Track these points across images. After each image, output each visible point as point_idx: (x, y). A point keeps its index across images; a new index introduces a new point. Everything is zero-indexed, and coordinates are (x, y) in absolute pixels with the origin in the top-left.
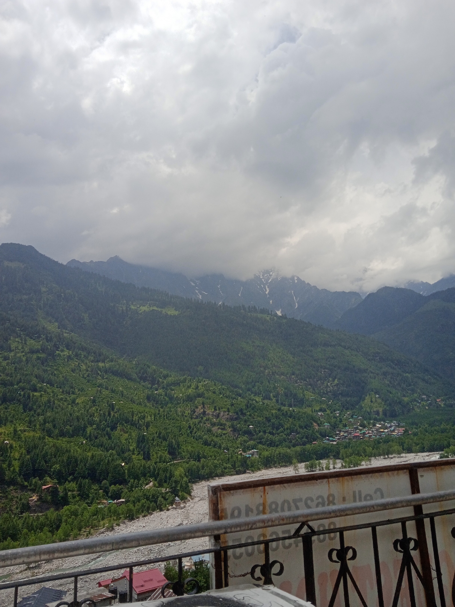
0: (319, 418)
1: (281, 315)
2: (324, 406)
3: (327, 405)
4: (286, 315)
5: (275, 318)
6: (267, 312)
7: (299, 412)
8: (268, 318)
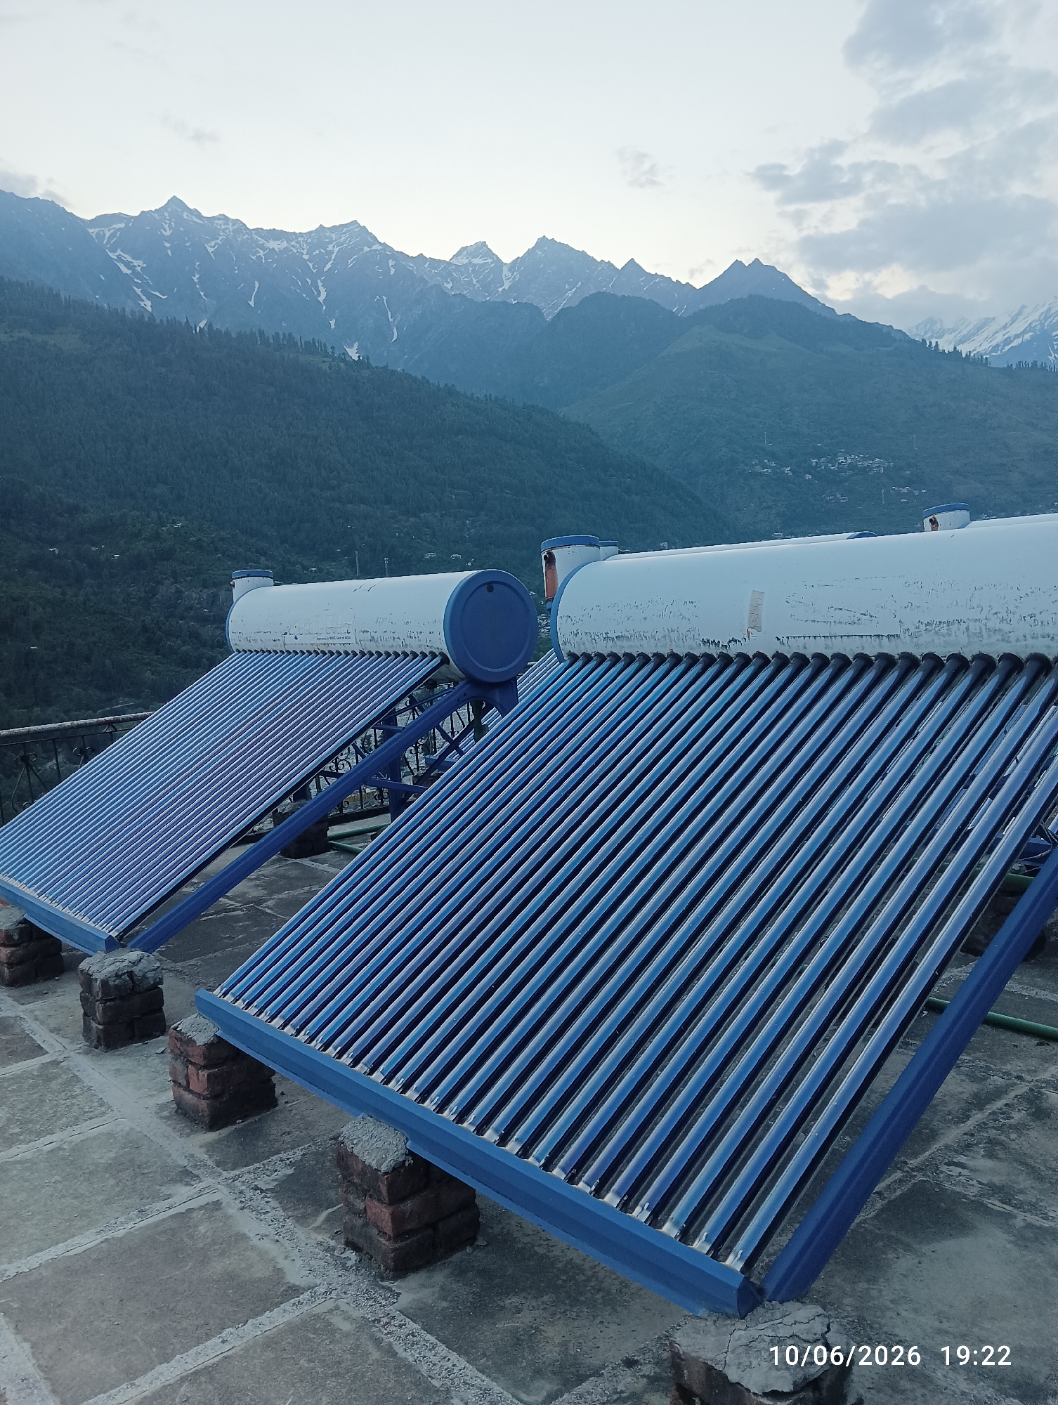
1: (356, 359)
4: (368, 356)
5: (343, 364)
6: (321, 350)
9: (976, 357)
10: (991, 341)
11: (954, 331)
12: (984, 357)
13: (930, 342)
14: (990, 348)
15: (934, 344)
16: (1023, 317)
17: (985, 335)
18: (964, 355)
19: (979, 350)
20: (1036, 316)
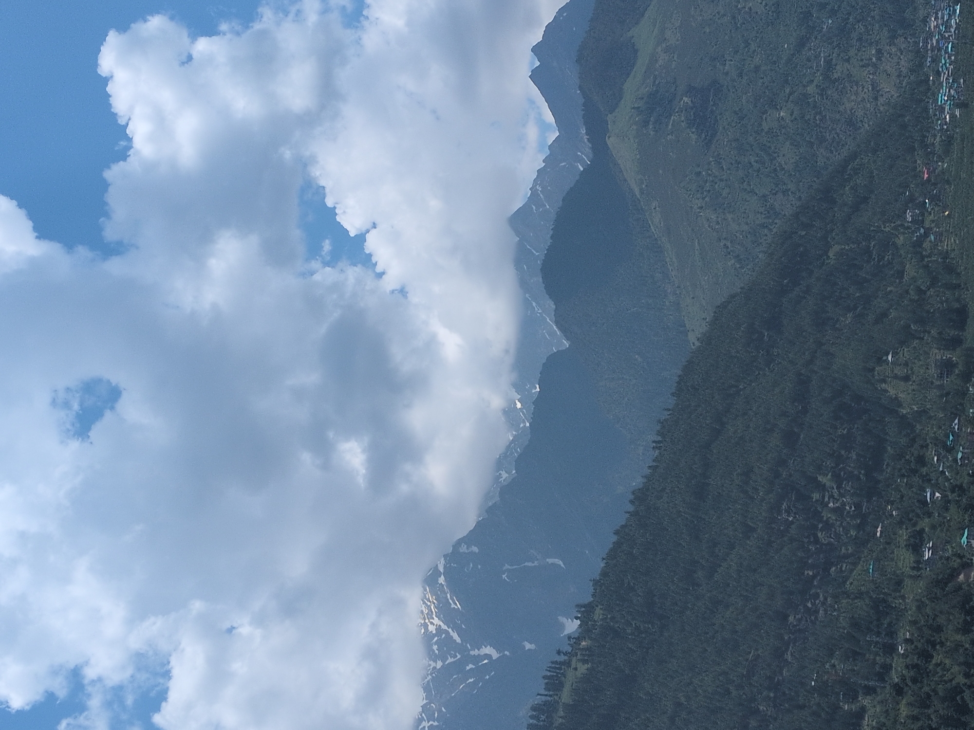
0: (941, 558)
1: (578, 622)
2: (903, 534)
3: (901, 523)
4: (577, 606)
5: (584, 643)
6: (560, 669)
7: (914, 623)
8: (583, 668)
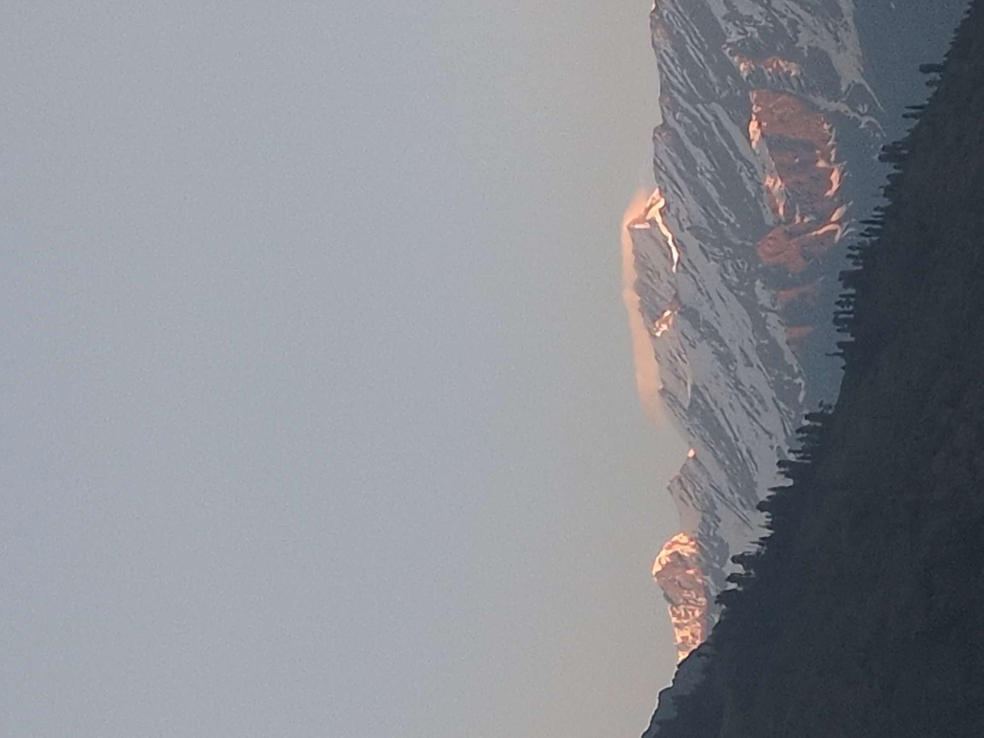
9: (799, 446)
10: (761, 402)
11: (709, 509)
12: (806, 423)
13: (732, 578)
14: (782, 405)
15: (739, 569)
16: (707, 306)
17: (738, 418)
18: (790, 482)
19: (780, 440)
20: (709, 270)
